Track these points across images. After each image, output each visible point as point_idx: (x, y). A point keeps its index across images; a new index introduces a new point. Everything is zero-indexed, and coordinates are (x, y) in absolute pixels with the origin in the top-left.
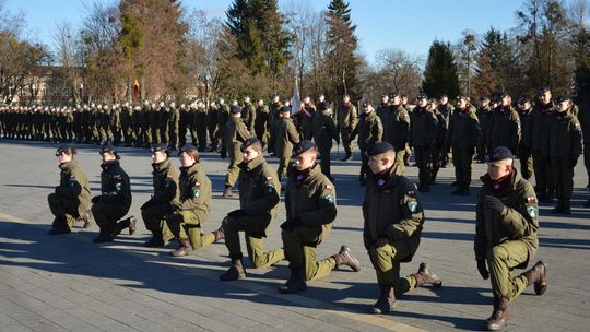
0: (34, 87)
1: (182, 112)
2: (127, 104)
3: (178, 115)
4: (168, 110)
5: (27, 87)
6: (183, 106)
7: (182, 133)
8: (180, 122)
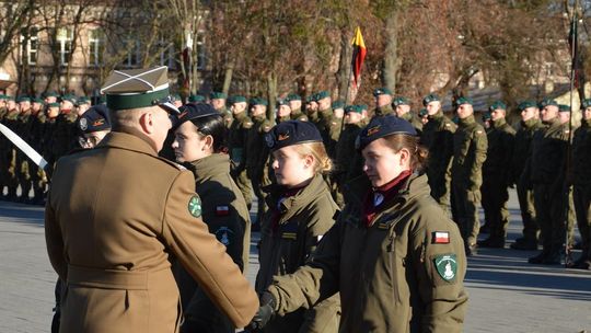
0: (63, 38)
1: (495, 134)
2: (326, 104)
3: (483, 144)
4: (451, 126)
5: (42, 36)
6: (499, 115)
7: (494, 201)
8: (485, 166)
